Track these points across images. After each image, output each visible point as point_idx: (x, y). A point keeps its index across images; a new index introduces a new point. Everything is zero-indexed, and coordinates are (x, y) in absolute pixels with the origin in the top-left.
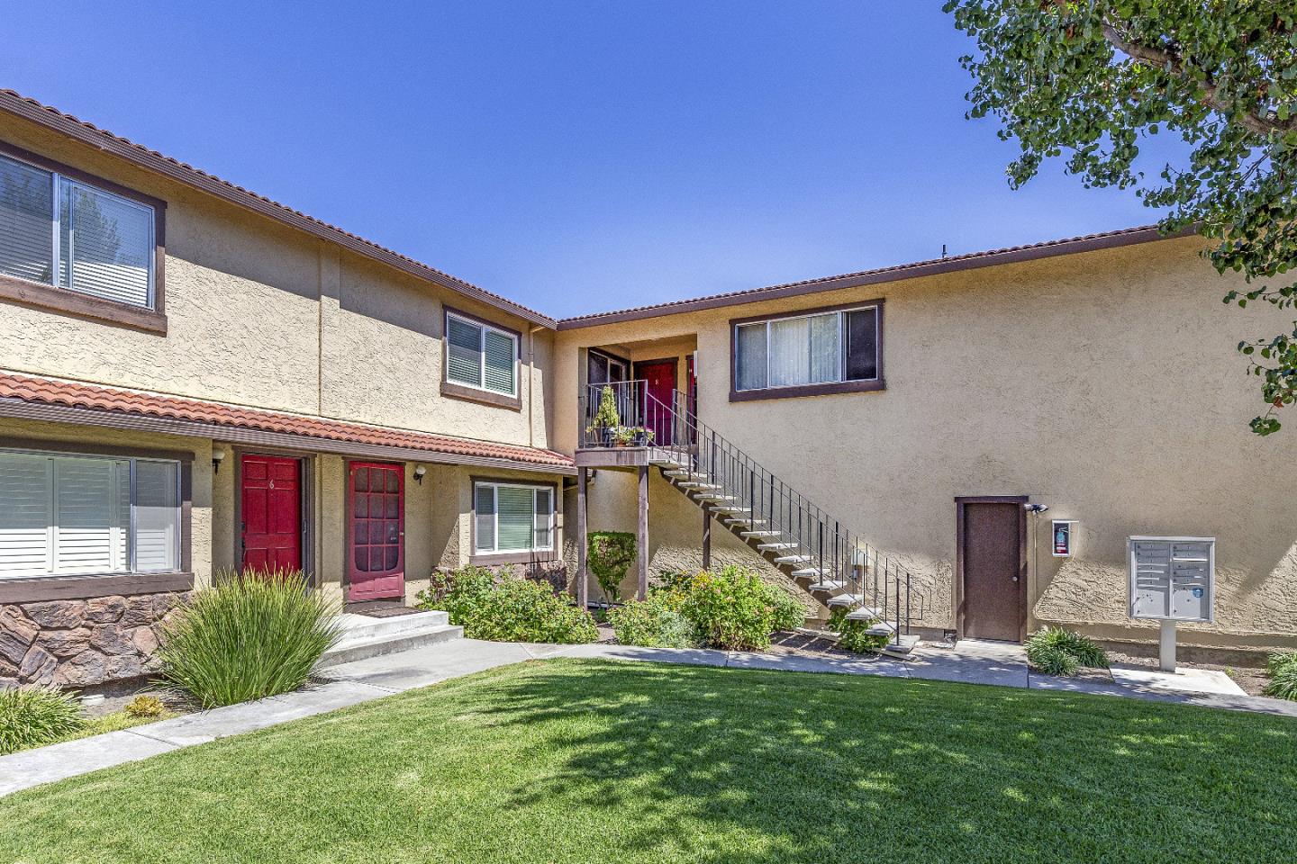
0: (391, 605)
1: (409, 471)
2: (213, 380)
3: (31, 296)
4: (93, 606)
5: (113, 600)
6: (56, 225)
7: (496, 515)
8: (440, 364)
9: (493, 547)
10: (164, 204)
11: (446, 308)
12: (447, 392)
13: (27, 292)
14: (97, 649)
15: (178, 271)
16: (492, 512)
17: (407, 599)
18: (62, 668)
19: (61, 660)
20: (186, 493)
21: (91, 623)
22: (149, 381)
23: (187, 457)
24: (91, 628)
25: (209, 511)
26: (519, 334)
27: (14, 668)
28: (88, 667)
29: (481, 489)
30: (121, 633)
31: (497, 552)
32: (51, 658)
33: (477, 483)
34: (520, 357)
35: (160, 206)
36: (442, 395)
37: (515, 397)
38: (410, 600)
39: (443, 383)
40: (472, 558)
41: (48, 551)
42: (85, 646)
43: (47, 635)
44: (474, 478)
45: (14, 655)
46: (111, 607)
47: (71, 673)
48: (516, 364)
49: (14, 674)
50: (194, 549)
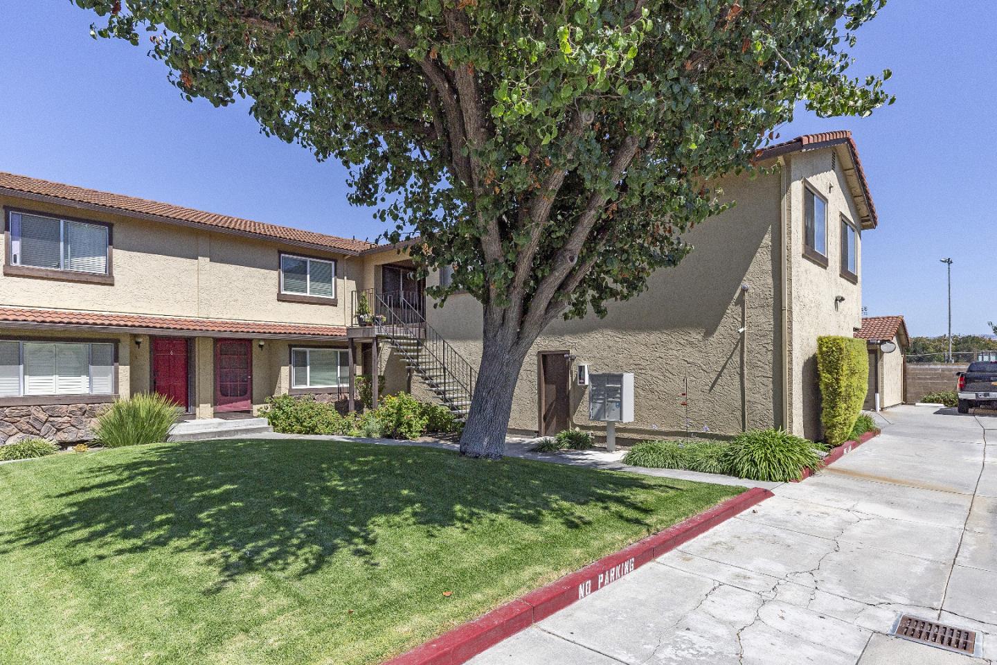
0: (244, 415)
1: (255, 344)
2: (138, 304)
3: (51, 275)
4: (71, 408)
5: (80, 405)
6: (62, 244)
7: (308, 367)
8: (277, 284)
9: (306, 384)
10: (112, 225)
11: (280, 252)
12: (281, 298)
13: (49, 274)
14: (74, 426)
15: (119, 255)
16: (306, 366)
17: (254, 412)
18: (58, 433)
19: (58, 430)
20: (116, 359)
21: (71, 415)
22: (105, 307)
23: (116, 342)
24: (71, 417)
25: (128, 367)
26: (336, 261)
27: (38, 432)
28: (70, 434)
29: (296, 352)
30: (84, 420)
31: (308, 386)
32: (53, 429)
33: (293, 349)
34: (336, 275)
35: (110, 226)
36: (278, 300)
37: (333, 297)
38: (255, 413)
39: (279, 294)
40: (290, 390)
41: (54, 384)
42: (69, 425)
43: (51, 419)
44: (290, 346)
45: (37, 427)
46: (80, 408)
47: (63, 436)
48: (333, 279)
49: (38, 435)
50: (120, 384)
